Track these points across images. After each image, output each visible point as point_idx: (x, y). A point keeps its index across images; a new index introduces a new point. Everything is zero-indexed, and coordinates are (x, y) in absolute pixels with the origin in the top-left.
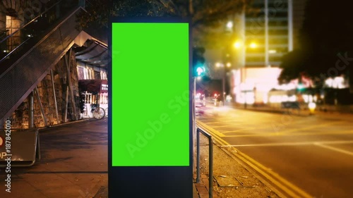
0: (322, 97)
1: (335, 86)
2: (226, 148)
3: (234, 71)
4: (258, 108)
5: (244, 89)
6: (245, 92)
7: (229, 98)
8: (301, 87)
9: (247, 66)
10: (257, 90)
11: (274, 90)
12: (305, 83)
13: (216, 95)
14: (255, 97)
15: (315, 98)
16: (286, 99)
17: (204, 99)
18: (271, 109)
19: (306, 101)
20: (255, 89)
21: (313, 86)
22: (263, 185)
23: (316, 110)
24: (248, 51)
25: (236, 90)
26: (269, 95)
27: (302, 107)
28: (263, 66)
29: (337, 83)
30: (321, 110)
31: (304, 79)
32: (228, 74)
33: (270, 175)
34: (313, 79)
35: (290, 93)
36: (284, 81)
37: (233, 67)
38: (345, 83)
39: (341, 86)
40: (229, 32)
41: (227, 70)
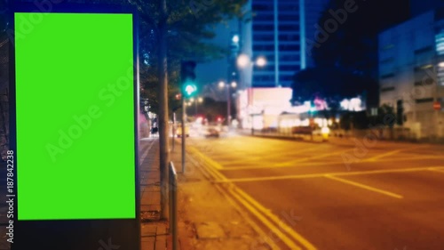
0: (338, 120)
1: (351, 109)
2: (220, 184)
3: (240, 92)
4: (266, 134)
5: (251, 112)
6: (252, 115)
7: (235, 123)
8: (313, 109)
9: (255, 86)
10: (266, 113)
11: (285, 113)
12: (319, 105)
13: (219, 119)
14: (264, 122)
15: (330, 122)
16: (298, 123)
17: (207, 124)
18: (282, 135)
19: (320, 125)
20: (263, 112)
21: (328, 109)
22: (255, 234)
23: (329, 135)
24: (256, 68)
25: (242, 114)
26: (280, 120)
27: (315, 132)
28: (273, 86)
29: (353, 105)
30: (336, 135)
31: (317, 101)
32: (234, 95)
33: (268, 218)
34: (328, 101)
35: (302, 117)
36: (296, 102)
37: (239, 87)
38: (362, 106)
39: (358, 109)
40: (235, 47)
41: (233, 91)
